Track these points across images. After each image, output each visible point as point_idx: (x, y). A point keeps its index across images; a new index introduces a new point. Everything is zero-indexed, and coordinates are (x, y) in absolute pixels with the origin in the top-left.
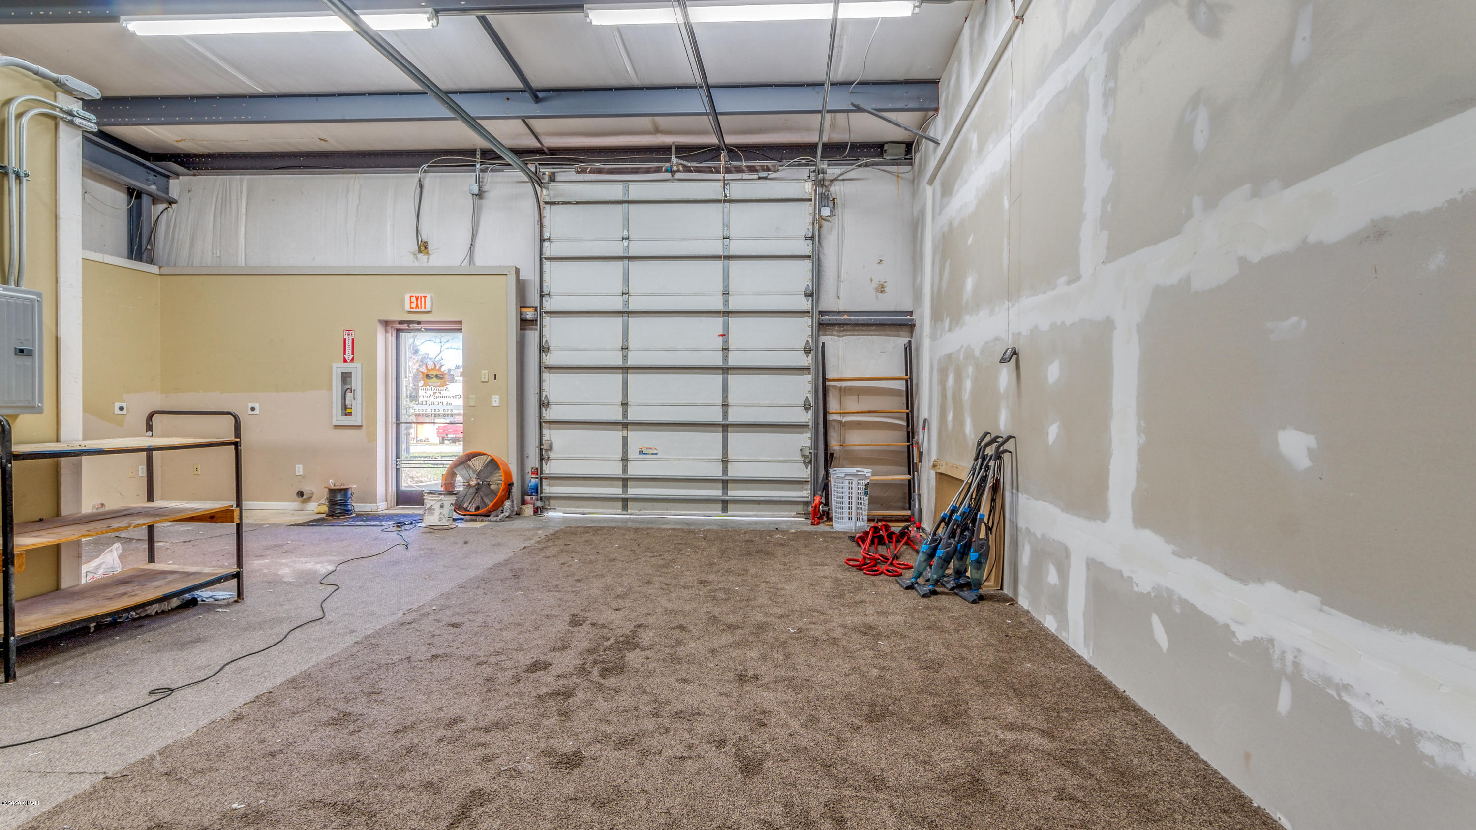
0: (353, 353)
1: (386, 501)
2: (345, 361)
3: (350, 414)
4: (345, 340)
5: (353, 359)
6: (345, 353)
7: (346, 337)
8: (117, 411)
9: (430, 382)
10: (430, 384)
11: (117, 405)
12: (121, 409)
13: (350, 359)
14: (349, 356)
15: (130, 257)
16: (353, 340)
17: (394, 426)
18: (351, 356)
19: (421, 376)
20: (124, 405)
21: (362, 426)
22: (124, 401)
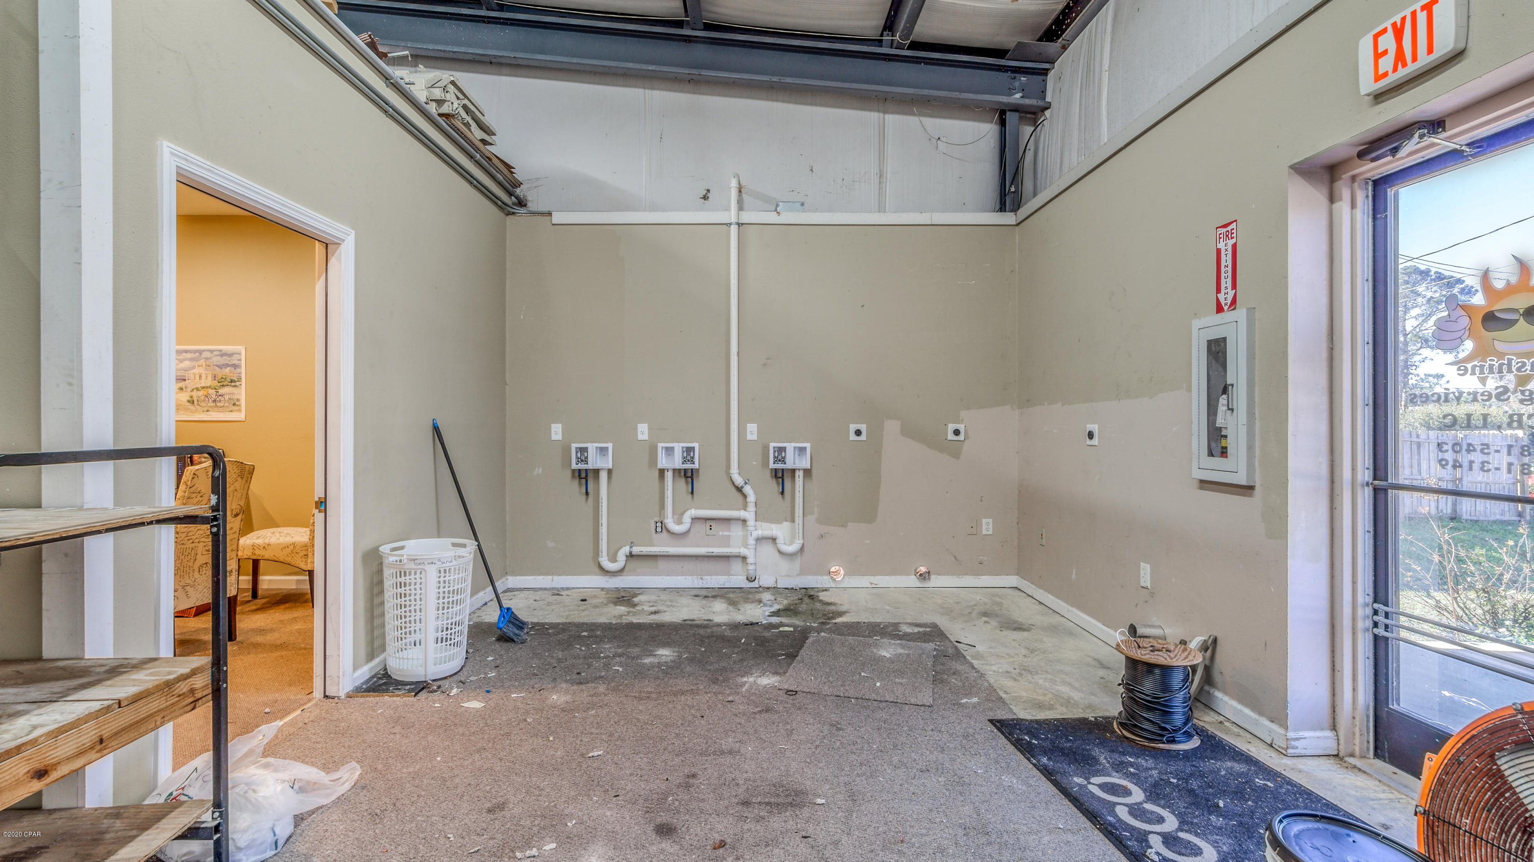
0: (1234, 286)
1: (1334, 728)
2: (1220, 309)
3: (1224, 453)
4: (1219, 252)
5: (1234, 301)
6: (1218, 290)
7: (1221, 245)
8: (951, 436)
9: (1501, 340)
10: (1499, 346)
11: (951, 427)
12: (957, 432)
13: (1229, 302)
14: (1226, 297)
15: (1002, 208)
16: (1234, 247)
17: (1365, 498)
18: (1231, 293)
19: (1465, 321)
20: (961, 427)
21: (1251, 488)
22: (962, 422)
